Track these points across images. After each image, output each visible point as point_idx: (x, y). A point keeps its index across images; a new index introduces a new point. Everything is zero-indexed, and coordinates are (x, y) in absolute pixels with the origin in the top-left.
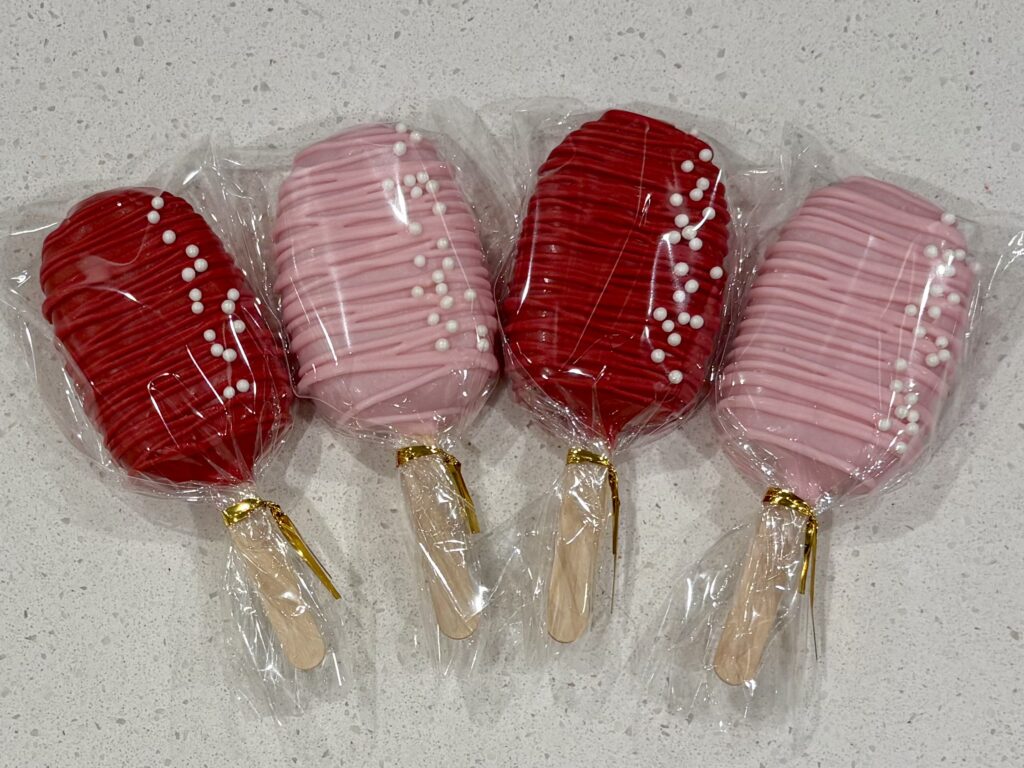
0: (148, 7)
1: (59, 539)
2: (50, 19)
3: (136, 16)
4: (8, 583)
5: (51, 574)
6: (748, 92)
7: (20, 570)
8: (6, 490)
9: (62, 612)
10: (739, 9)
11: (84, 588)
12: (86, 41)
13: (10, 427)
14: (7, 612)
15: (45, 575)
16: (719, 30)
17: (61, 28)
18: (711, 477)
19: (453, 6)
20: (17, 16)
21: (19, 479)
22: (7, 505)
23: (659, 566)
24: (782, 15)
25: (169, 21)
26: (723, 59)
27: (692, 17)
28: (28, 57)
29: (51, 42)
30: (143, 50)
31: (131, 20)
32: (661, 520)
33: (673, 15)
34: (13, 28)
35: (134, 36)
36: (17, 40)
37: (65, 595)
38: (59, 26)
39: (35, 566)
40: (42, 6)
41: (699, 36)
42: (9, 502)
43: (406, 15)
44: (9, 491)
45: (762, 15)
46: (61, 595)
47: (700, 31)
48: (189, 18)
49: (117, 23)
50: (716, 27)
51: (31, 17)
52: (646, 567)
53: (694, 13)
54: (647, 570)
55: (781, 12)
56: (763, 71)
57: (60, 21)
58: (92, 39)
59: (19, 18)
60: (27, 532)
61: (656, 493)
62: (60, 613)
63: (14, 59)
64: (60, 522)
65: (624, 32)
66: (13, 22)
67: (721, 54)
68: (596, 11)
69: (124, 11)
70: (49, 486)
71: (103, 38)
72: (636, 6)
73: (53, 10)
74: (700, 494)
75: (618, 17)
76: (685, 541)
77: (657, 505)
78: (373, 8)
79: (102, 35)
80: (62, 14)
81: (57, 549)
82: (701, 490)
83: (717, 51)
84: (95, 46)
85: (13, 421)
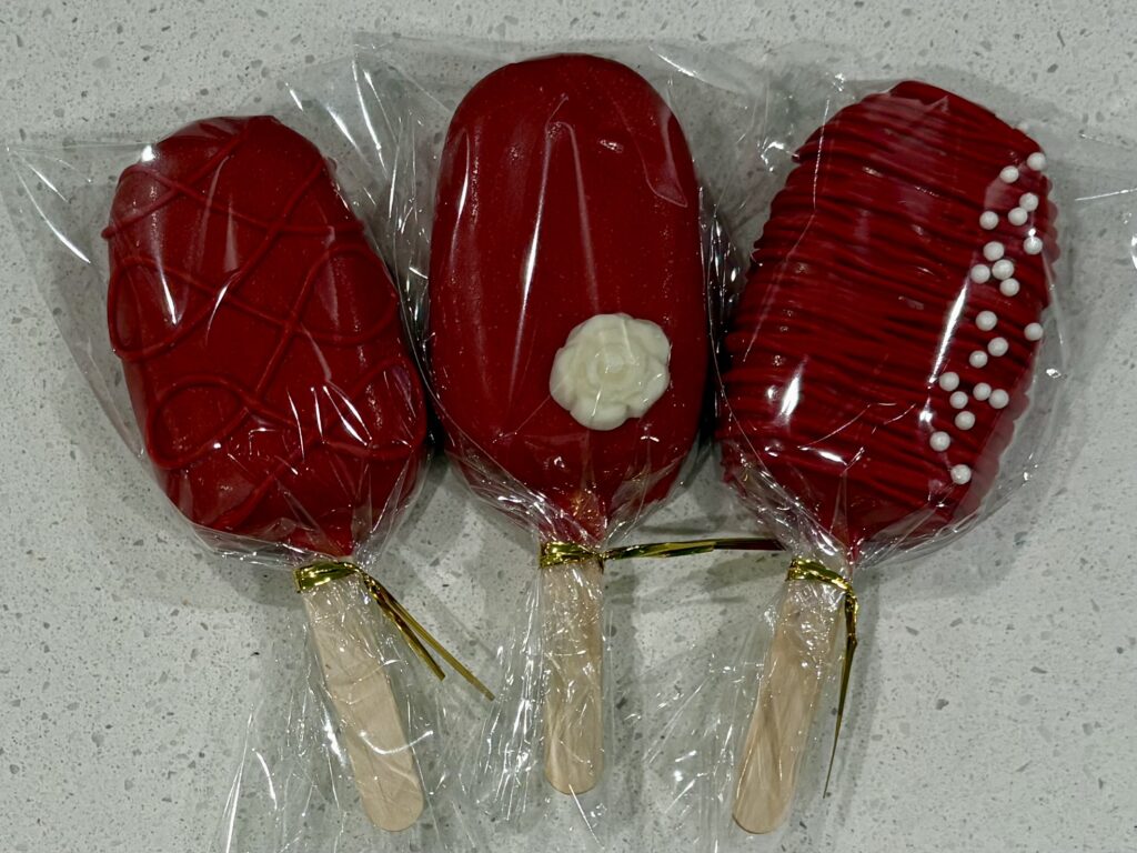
0: (84, 94)
3: (68, 109)
18: (879, 784)
49: (40, 117)
69: (49, 100)
74: (863, 808)
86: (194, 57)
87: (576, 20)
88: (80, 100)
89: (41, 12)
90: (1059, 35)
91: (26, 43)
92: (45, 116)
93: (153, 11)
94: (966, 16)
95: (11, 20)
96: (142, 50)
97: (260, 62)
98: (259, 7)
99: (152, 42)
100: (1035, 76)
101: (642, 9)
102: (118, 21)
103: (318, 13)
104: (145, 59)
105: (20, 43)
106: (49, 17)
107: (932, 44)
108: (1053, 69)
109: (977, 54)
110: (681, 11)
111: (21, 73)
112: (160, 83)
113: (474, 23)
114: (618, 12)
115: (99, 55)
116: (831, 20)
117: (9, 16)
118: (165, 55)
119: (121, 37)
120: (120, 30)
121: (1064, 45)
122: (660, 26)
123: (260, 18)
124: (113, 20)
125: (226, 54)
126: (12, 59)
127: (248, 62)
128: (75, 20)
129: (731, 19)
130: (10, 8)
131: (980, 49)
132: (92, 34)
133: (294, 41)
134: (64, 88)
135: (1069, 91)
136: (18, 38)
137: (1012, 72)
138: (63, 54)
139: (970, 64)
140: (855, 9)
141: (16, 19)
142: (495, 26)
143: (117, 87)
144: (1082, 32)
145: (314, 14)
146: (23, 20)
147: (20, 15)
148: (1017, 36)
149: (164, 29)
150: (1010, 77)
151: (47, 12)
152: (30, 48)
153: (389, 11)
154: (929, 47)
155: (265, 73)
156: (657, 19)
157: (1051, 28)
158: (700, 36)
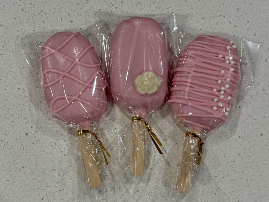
1: (52, 175)
2: (45, 15)
4: (37, 190)
5: (50, 187)
6: (256, 34)
7: (41, 185)
8: (36, 161)
9: (54, 198)
10: (253, 8)
11: (60, 191)
12: (56, 22)
13: (36, 141)
14: (37, 199)
15: (48, 187)
16: (247, 15)
17: (48, 18)
19: (167, 9)
20: (34, 14)
21: (40, 157)
22: (36, 166)
23: (235, 180)
24: (266, 10)
25: (81, 15)
26: (248, 24)
27: (239, 11)
28: (38, 27)
29: (45, 22)
30: (73, 24)
31: (69, 15)
32: (235, 166)
33: (234, 10)
34: (33, 18)
35: (70, 20)
36: (35, 22)
37: (55, 193)
38: (47, 17)
39: (45, 184)
40: (42, 11)
41: (241, 17)
42: (37, 164)
43: (153, 12)
44: (37, 161)
45: (260, 10)
46: (53, 193)
47: (242, 15)
48: (87, 14)
50: (246, 14)
51: (38, 14)
52: (231, 180)
53: (239, 10)
54: (231, 181)
55: (266, 9)
56: (261, 27)
57: (48, 16)
58: (58, 21)
59: (35, 15)
60: (43, 174)
61: (233, 157)
62: (53, 198)
63: (34, 28)
64: (53, 170)
65: (219, 16)
66: (33, 16)
67: (248, 22)
68: (210, 10)
70: (49, 159)
71: (61, 21)
72: (222, 8)
73: (45, 12)
75: (217, 12)
76: (242, 172)
77: (234, 161)
78: (142, 10)
79: (61, 19)
80: (48, 14)
81: (52, 179)
82: (247, 156)
83: (247, 21)
84: (59, 23)
85: (37, 140)
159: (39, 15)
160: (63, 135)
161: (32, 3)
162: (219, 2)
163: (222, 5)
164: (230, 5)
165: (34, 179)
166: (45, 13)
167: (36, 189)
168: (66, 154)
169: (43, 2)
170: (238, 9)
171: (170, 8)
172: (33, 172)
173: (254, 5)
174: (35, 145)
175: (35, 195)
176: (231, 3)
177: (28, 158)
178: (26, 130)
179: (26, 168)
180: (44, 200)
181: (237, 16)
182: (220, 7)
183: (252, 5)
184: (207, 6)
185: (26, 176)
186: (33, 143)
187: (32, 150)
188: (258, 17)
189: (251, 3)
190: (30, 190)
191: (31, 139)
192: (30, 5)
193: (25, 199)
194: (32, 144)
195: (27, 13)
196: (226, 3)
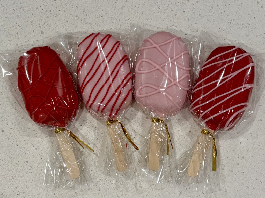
86: (65, 15)
87: (136, 6)
88: (44, 24)
89: (36, 8)
90: (225, 5)
91: (33, 14)
92: (38, 27)
93: (57, 7)
94: (208, 2)
95: (30, 10)
96: (55, 15)
97: (77, 16)
98: (77, 6)
99: (57, 13)
100: (221, 13)
101: (148, 3)
102: (51, 9)
103: (88, 7)
104: (56, 16)
105: (32, 14)
106: (38, 9)
107: (202, 8)
108: (225, 11)
109: (210, 9)
110: (155, 3)
111: (33, 20)
112: (59, 20)
113: (117, 7)
114: (144, 4)
115: (47, 16)
116: (183, 4)
117: (30, 9)
118: (59, 15)
119: (51, 12)
120: (51, 11)
121: (226, 7)
122: (151, 6)
123: (77, 8)
124: (49, 9)
125: (71, 15)
126: (31, 17)
127: (75, 16)
128: (42, 10)
129: (164, 5)
130: (30, 8)
131: (211, 8)
132: (46, 12)
133: (83, 12)
134: (41, 22)
135: (228, 15)
136: (32, 13)
137: (217, 12)
138: (40, 16)
139: (209, 11)
140: (187, 2)
141: (31, 10)
142: (121, 8)
143: (51, 22)
144: (230, 4)
145: (87, 7)
146: (32, 10)
147: (32, 9)
148: (218, 5)
149: (59, 11)
150: (217, 13)
151: (37, 8)
152: (34, 15)
153: (101, 6)
154: (201, 8)
155: (78, 18)
156: (151, 5)
157: (224, 4)
158: (159, 8)
159: (13, 27)
160: (35, 131)
161: (8, 17)
162: (171, 14)
163: (175, 16)
164: (181, 16)
165: (9, 171)
166: (19, 25)
167: (10, 179)
168: (37, 148)
169: (17, 16)
170: (189, 20)
171: (128, 19)
172: (8, 165)
173: (202, 16)
174: (10, 140)
175: (10, 185)
176: (183, 14)
177: (4, 151)
178: (3, 127)
179: (2, 160)
180: (18, 188)
181: (188, 26)
182: (173, 17)
183: (201, 15)
184: (161, 17)
185: (2, 168)
186: (9, 139)
187: (8, 144)
188: (206, 26)
189: (200, 13)
190: (5, 180)
191: (7, 136)
192: (6, 19)
193: (1, 188)
194: (7, 139)
195: (3, 25)
196: (178, 15)
